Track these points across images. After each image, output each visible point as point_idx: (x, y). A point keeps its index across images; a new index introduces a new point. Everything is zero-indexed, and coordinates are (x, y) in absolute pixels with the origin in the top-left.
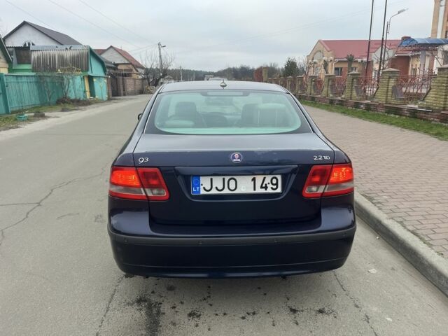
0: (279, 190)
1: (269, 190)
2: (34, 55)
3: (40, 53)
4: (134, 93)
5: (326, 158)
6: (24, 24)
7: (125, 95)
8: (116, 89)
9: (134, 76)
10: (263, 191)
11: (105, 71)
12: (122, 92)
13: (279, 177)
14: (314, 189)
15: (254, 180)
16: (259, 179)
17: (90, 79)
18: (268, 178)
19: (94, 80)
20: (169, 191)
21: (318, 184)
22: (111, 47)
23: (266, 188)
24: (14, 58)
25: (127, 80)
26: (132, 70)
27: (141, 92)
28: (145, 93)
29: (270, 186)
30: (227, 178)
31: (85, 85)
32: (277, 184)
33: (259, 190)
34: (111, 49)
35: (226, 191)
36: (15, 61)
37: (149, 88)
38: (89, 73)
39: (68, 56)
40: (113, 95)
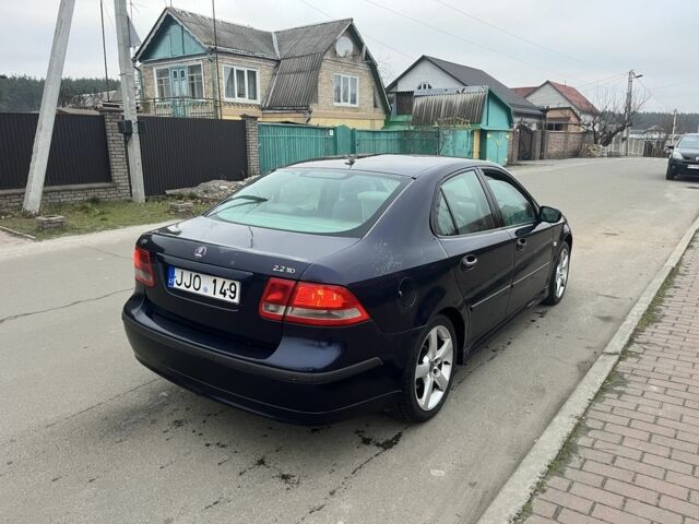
0: (236, 300)
1: (227, 299)
2: (417, 102)
3: (424, 99)
4: (561, 156)
5: (289, 270)
6: (423, 59)
7: (541, 158)
8: (527, 149)
9: (572, 129)
10: (221, 297)
11: (510, 122)
12: (538, 154)
13: (238, 284)
14: (272, 307)
15: (215, 281)
16: (220, 281)
17: (483, 133)
18: (228, 283)
19: (488, 136)
20: (154, 278)
21: (278, 303)
22: (548, 82)
23: (225, 294)
24: (393, 107)
25: (551, 136)
26: (568, 118)
27: (576, 154)
28: (581, 157)
29: (228, 293)
30: (194, 274)
31: (472, 143)
32: (234, 292)
33: (219, 296)
34: (547, 86)
35: (191, 290)
36: (394, 111)
37: (590, 148)
38: (483, 126)
39: (459, 102)
40: (519, 159)
